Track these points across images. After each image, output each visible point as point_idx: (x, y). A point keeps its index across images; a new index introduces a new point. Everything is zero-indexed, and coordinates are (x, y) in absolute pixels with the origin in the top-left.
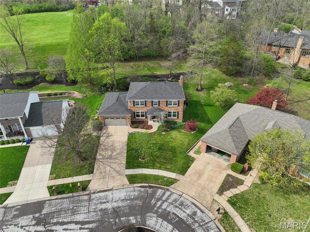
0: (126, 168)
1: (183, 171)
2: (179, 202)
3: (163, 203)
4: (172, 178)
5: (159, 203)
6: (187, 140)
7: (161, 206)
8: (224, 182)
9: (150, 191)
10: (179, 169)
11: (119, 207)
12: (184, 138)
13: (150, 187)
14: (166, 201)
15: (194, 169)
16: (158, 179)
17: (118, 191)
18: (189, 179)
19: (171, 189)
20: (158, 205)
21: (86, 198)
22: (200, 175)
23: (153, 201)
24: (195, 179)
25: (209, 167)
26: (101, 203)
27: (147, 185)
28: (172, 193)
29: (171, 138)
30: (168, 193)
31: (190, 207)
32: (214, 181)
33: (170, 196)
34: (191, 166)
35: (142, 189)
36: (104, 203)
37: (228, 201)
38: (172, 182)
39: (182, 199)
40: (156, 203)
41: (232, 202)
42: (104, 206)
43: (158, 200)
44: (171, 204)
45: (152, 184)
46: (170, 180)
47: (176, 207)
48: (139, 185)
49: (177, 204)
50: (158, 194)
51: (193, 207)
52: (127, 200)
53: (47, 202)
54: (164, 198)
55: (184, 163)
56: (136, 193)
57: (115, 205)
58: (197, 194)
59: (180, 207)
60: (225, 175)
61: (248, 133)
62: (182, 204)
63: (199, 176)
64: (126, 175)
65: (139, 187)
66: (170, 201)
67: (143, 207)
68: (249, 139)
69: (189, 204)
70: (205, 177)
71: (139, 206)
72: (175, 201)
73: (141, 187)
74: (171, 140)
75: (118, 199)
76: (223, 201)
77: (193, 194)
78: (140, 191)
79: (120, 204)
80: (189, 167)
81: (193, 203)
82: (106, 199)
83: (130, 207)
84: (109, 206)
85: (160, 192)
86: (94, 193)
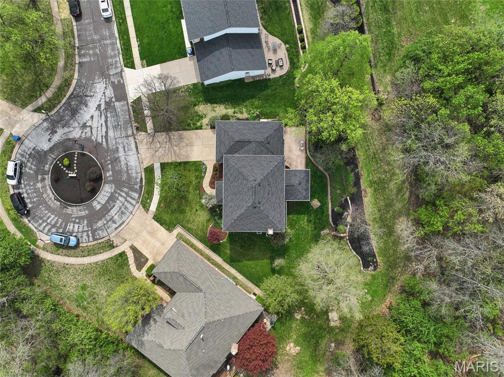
0: (161, 163)
1: (157, 218)
2: (125, 211)
3: (124, 197)
4: (149, 207)
5: (124, 194)
6: (194, 228)
7: (121, 196)
8: (141, 253)
9: (137, 187)
10: (159, 214)
11: (120, 162)
12: (198, 225)
13: (141, 187)
14: (126, 200)
15: (158, 230)
16: (148, 195)
17: (137, 159)
18: (148, 223)
19: (138, 205)
20: (121, 193)
21: (130, 132)
22: (152, 233)
23: (125, 189)
24: (148, 228)
25: (158, 244)
26: (124, 147)
27: (144, 184)
28: (134, 206)
29: (197, 210)
30: (134, 202)
31: (120, 219)
32: (143, 245)
33: (131, 203)
34: (162, 227)
35: (138, 180)
36: (124, 149)
37: (124, 252)
38: (146, 206)
39: (128, 214)
40: (124, 191)
41: (123, 255)
42: (121, 149)
43: (127, 194)
44: (123, 205)
45: (144, 189)
46: (148, 205)
47: (120, 208)
48: (143, 177)
49: (123, 209)
50: (133, 193)
51: (121, 222)
52: (127, 168)
53: (126, 102)
54: (128, 199)
55: (165, 220)
56: (134, 175)
57: (122, 159)
58: (131, 227)
59: (120, 211)
60: (148, 256)
61: (184, 294)
62: (123, 213)
63: (150, 233)
64: (153, 164)
65: (141, 176)
66: (126, 203)
67: (119, 181)
68: (178, 293)
69: (124, 219)
70: (149, 238)
71: (121, 178)
72: (126, 208)
73: (142, 179)
74: (194, 209)
75: (127, 160)
76: (125, 247)
77: (132, 223)
78: (136, 178)
79: (123, 163)
80: (161, 224)
81: (124, 222)
82: (128, 150)
83: (120, 171)
84: (121, 153)
85: (136, 195)
86: (135, 139)
